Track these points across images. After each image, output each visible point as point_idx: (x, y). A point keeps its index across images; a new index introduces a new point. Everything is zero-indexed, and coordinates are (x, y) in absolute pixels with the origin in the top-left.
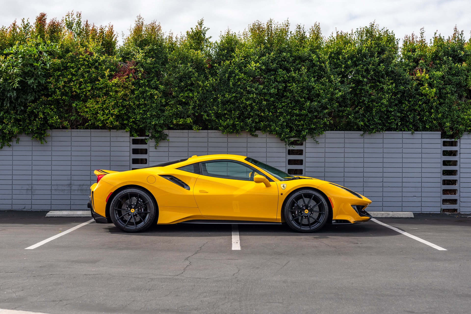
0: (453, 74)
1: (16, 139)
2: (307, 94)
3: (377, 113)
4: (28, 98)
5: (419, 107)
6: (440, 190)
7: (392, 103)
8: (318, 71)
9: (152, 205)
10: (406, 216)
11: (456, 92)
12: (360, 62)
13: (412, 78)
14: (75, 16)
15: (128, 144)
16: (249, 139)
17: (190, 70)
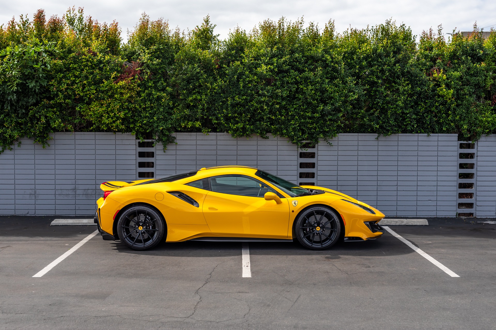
0: (471, 74)
1: (18, 143)
2: (320, 96)
3: (392, 115)
4: (29, 101)
5: (436, 108)
6: (456, 194)
7: (407, 104)
8: (331, 72)
9: (160, 222)
10: (421, 224)
11: (474, 93)
12: (375, 63)
13: (429, 79)
14: (76, 12)
15: (134, 147)
16: (259, 142)
17: (198, 70)
